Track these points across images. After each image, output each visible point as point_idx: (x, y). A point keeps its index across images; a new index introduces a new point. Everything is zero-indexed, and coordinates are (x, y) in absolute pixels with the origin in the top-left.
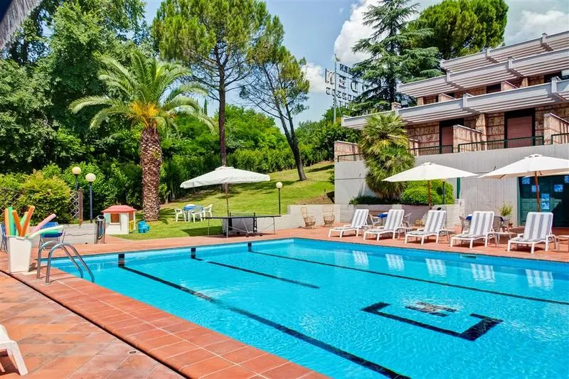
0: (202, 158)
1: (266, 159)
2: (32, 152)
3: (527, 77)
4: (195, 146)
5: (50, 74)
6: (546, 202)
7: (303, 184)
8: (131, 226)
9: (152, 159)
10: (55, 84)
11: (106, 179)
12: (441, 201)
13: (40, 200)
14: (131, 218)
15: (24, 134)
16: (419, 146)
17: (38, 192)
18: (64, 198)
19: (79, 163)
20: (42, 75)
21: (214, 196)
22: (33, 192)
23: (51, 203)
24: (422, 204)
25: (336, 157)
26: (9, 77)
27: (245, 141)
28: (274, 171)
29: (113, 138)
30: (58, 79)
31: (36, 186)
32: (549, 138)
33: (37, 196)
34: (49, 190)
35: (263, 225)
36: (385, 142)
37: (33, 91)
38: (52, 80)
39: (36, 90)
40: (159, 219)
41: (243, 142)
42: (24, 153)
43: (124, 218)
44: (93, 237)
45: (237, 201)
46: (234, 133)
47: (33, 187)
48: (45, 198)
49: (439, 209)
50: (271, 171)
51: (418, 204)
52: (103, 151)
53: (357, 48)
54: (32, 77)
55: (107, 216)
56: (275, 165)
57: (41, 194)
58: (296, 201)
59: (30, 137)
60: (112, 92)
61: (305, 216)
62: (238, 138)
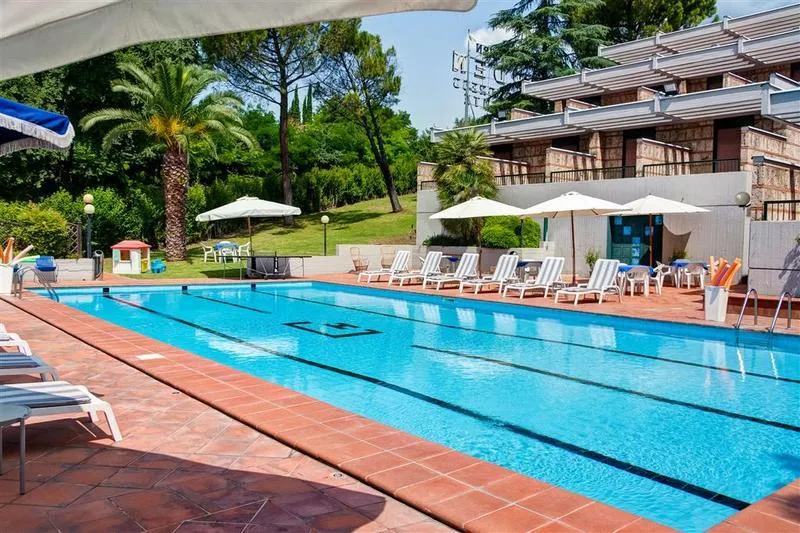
0: (261, 180)
1: (359, 182)
2: (42, 176)
3: (686, 79)
4: (270, 159)
5: (62, 81)
6: (637, 248)
7: (395, 217)
8: (144, 264)
9: (176, 185)
10: (69, 93)
11: (129, 208)
12: (517, 243)
13: (36, 233)
14: (143, 255)
15: (32, 155)
16: (528, 171)
17: (33, 224)
18: (59, 231)
19: (95, 189)
20: (53, 81)
21: (268, 231)
22: (28, 224)
23: (46, 236)
24: (497, 247)
25: (419, 183)
26: (15, 87)
27: (345, 153)
28: (371, 197)
29: (154, 151)
30: (71, 88)
31: (32, 219)
32: (641, 169)
33: (32, 229)
34: (44, 223)
35: (295, 267)
36: (460, 168)
37: (42, 102)
38: (64, 88)
39: (46, 101)
40: (185, 259)
41: (340, 153)
42: (33, 177)
43: (135, 255)
44: (90, 275)
45: (297, 238)
46: (328, 140)
47: (28, 219)
48: (40, 231)
49: (512, 253)
50: (366, 197)
51: (491, 246)
52: (140, 168)
53: (495, 23)
54: (41, 85)
55: (116, 253)
56: (372, 189)
57: (36, 226)
58: (370, 239)
59: (38, 157)
60: (136, 99)
61: (356, 258)
62: (335, 148)
